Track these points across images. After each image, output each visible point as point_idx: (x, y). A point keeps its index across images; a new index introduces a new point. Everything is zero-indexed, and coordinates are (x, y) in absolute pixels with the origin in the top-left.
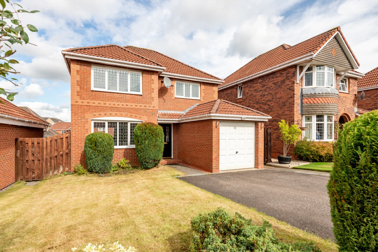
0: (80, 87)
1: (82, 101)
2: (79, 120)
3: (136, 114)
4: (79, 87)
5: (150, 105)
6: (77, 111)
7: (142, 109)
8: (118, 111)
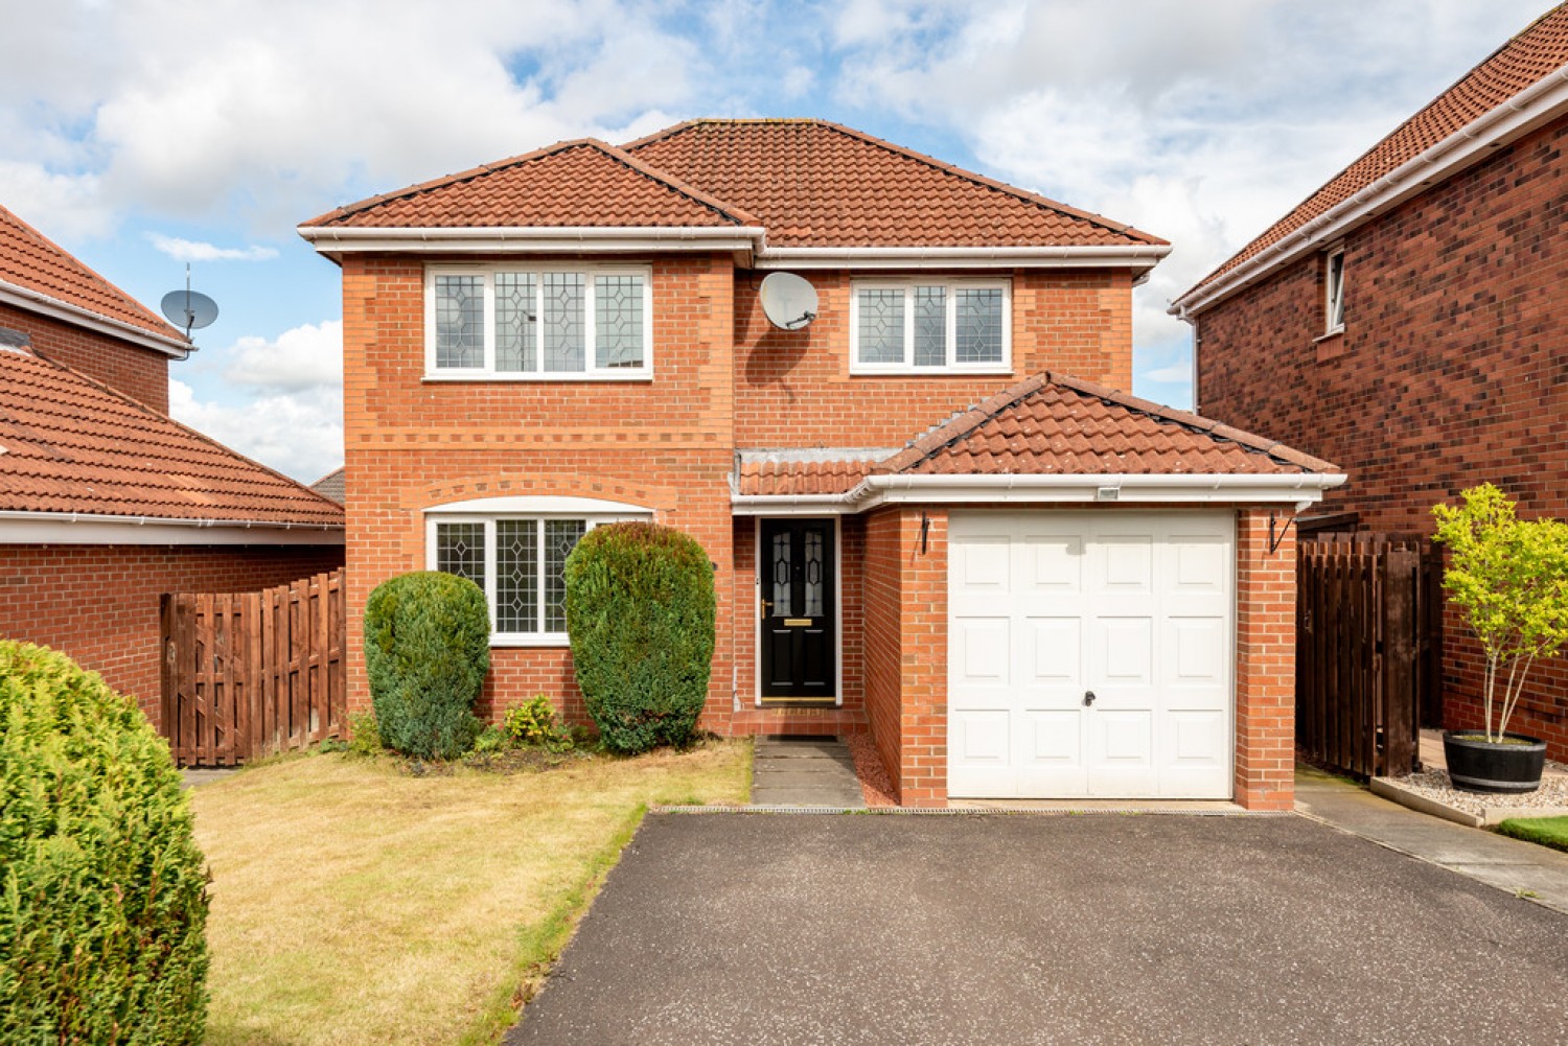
0: (379, 371)
1: (388, 430)
2: (375, 514)
3: (619, 477)
4: (374, 369)
5: (688, 429)
6: (366, 477)
7: (648, 452)
8: (538, 470)
